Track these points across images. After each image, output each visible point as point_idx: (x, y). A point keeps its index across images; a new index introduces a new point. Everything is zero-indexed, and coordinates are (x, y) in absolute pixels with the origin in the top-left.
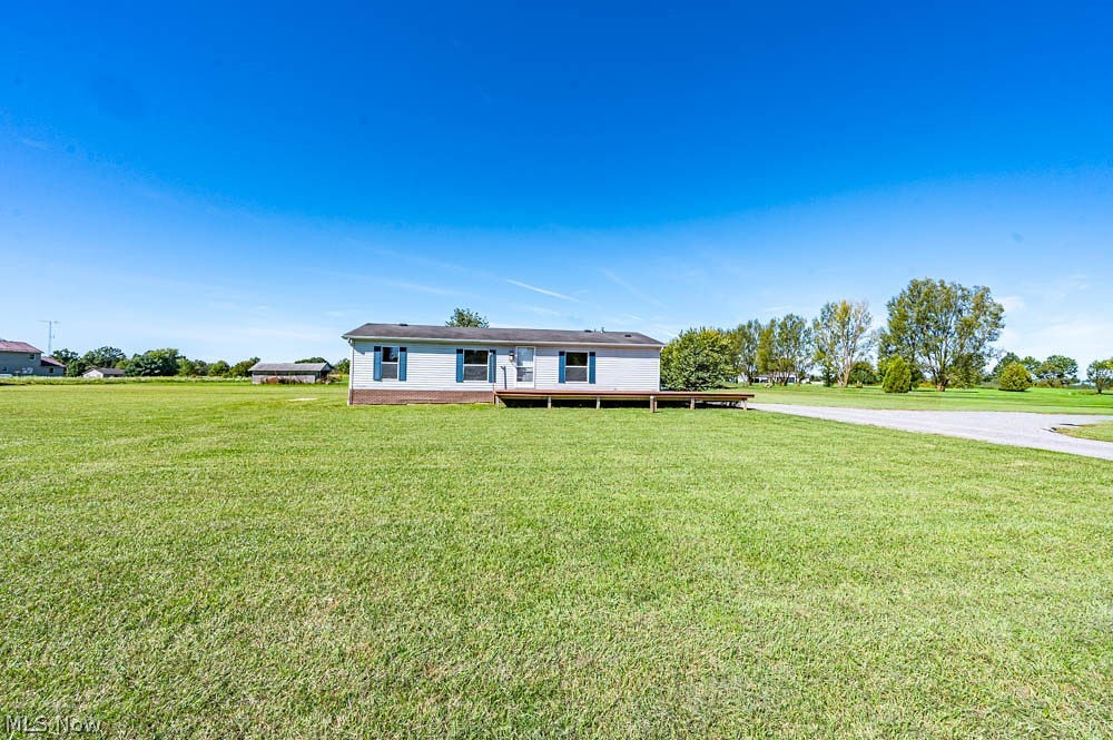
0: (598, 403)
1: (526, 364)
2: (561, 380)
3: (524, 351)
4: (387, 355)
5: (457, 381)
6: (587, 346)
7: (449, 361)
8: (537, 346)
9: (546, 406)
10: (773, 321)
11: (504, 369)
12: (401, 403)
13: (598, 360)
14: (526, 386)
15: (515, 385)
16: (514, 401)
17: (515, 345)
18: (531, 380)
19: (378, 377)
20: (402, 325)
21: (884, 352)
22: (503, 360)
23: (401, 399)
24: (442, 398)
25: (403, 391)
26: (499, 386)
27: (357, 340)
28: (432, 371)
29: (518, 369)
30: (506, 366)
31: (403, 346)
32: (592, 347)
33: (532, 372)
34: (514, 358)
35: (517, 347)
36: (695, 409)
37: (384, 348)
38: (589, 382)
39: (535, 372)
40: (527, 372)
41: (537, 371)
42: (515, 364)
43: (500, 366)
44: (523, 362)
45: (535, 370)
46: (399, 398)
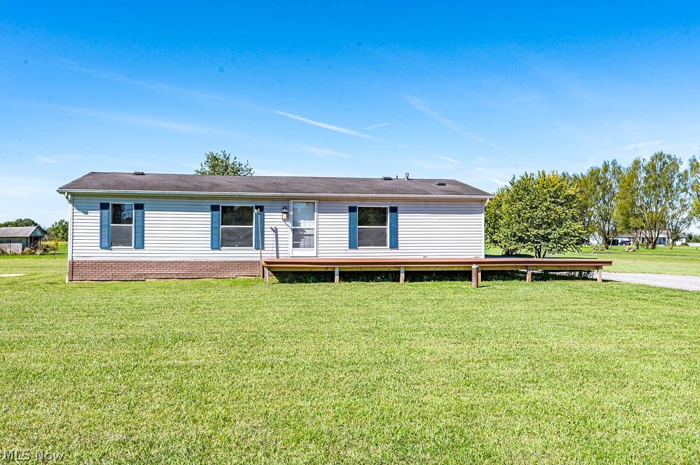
0: (402, 276)
1: (304, 224)
2: (352, 245)
3: (301, 207)
4: (118, 214)
5: (213, 248)
6: (386, 199)
7: (201, 222)
8: (320, 199)
9: (333, 280)
10: (637, 163)
11: (275, 231)
12: (137, 278)
13: (401, 217)
14: (304, 253)
15: (290, 253)
16: (290, 274)
17: (289, 199)
18: (311, 246)
19: (106, 244)
20: (137, 174)
22: (273, 219)
23: (137, 272)
24: (192, 272)
25: (140, 263)
26: (269, 254)
27: (77, 194)
28: (178, 235)
29: (294, 230)
30: (277, 227)
31: (140, 201)
32: (393, 200)
33: (313, 235)
34: (288, 216)
35: (292, 201)
36: (532, 281)
37: (114, 205)
38: (390, 247)
39: (318, 234)
40: (306, 235)
41: (319, 233)
42: (290, 224)
43: (269, 227)
44: (301, 221)
45: (318, 231)
46: (135, 271)
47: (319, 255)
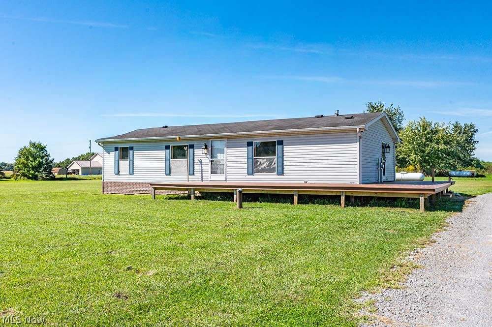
2: (250, 172)
8: (227, 138)
11: (201, 162)
13: (286, 148)
14: (218, 179)
22: (200, 154)
29: (212, 161)
30: (202, 159)
32: (279, 134)
33: (224, 165)
34: (208, 151)
35: (210, 140)
36: (345, 207)
38: (277, 174)
39: (226, 164)
40: (221, 165)
41: (228, 163)
42: (209, 156)
43: (197, 159)
44: (218, 155)
45: (226, 162)
47: (228, 180)
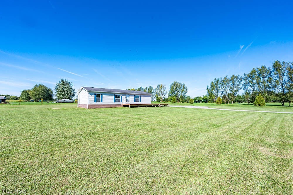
1: (128, 98)
3: (127, 95)
4: (98, 96)
5: (114, 102)
6: (138, 94)
7: (112, 97)
12: (101, 108)
15: (126, 103)
16: (125, 106)
17: (126, 94)
19: (95, 101)
21: (169, 95)
23: (101, 107)
24: (111, 106)
25: (102, 105)
26: (123, 103)
28: (108, 100)
31: (102, 93)
37: (97, 94)
46: (100, 106)
